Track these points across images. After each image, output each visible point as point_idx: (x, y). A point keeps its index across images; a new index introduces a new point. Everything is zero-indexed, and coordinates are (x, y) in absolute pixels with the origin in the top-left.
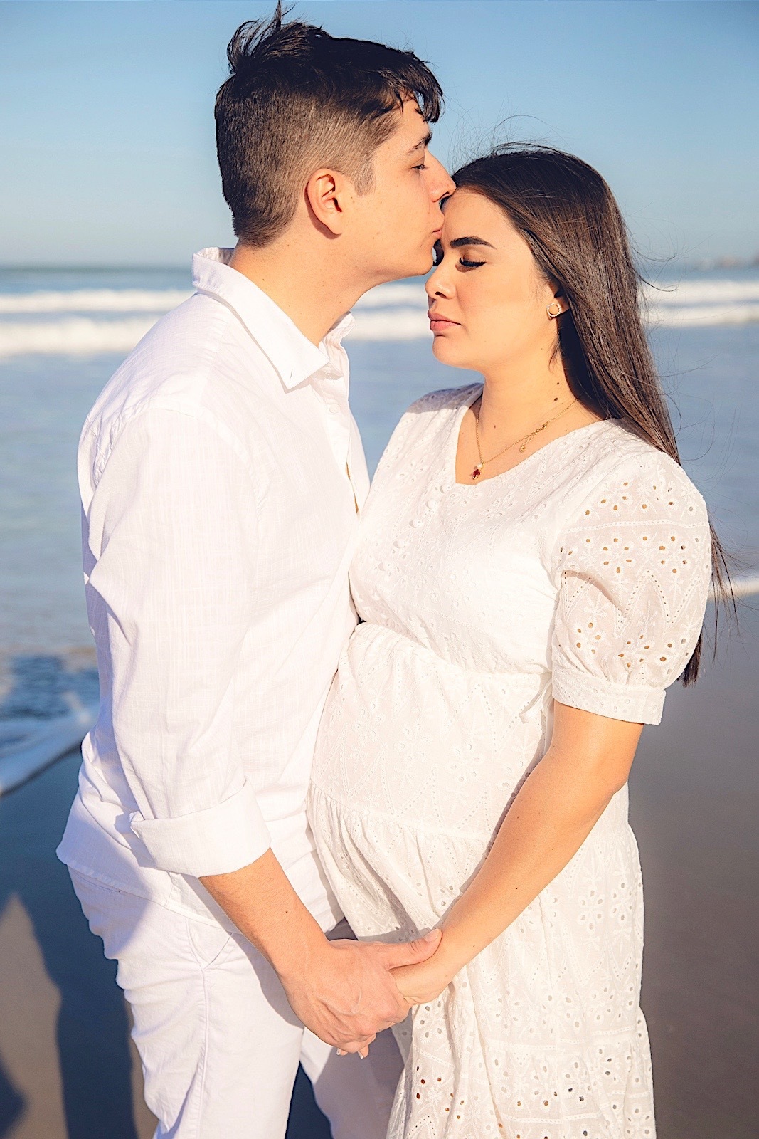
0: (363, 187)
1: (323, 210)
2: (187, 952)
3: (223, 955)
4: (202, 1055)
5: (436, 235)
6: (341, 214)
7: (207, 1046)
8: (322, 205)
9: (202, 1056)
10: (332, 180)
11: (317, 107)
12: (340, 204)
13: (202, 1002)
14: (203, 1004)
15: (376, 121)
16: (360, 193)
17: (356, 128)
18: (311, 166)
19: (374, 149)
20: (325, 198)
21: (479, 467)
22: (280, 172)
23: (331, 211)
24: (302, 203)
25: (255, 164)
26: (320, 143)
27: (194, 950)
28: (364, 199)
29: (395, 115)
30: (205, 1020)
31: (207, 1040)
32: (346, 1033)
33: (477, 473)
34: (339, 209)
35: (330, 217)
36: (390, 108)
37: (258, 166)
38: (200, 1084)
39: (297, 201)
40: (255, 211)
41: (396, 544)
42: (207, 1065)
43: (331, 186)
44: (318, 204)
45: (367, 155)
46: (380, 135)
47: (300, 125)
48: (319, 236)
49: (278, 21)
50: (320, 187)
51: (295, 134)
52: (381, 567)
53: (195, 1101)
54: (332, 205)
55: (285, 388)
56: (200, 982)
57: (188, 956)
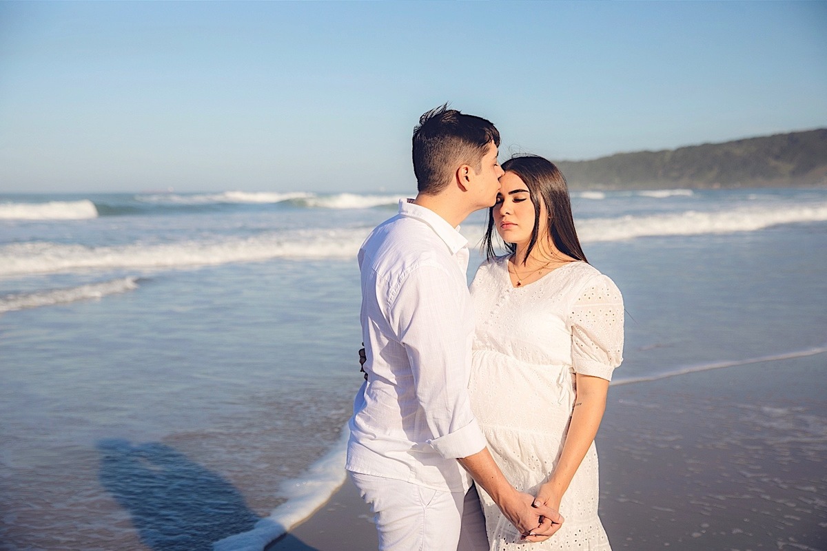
0: (477, 172)
1: (462, 180)
2: (418, 501)
3: (433, 501)
5: (499, 191)
6: (469, 182)
8: (462, 178)
10: (467, 169)
12: (469, 178)
13: (423, 525)
15: (484, 147)
16: (477, 174)
18: (460, 163)
19: (482, 157)
20: (464, 176)
21: (520, 282)
22: (447, 166)
24: (455, 178)
25: (436, 162)
26: (464, 155)
27: (421, 501)
28: (478, 177)
29: (489, 144)
30: (422, 533)
31: (424, 543)
33: (519, 284)
34: (468, 180)
35: (464, 182)
39: (453, 176)
40: (434, 181)
41: (492, 313)
43: (466, 171)
45: (480, 159)
46: (485, 152)
47: (456, 148)
48: (459, 190)
49: (445, 107)
50: (462, 172)
51: (454, 150)
52: (486, 323)
54: (466, 178)
55: (452, 254)
56: (422, 515)
57: (418, 503)
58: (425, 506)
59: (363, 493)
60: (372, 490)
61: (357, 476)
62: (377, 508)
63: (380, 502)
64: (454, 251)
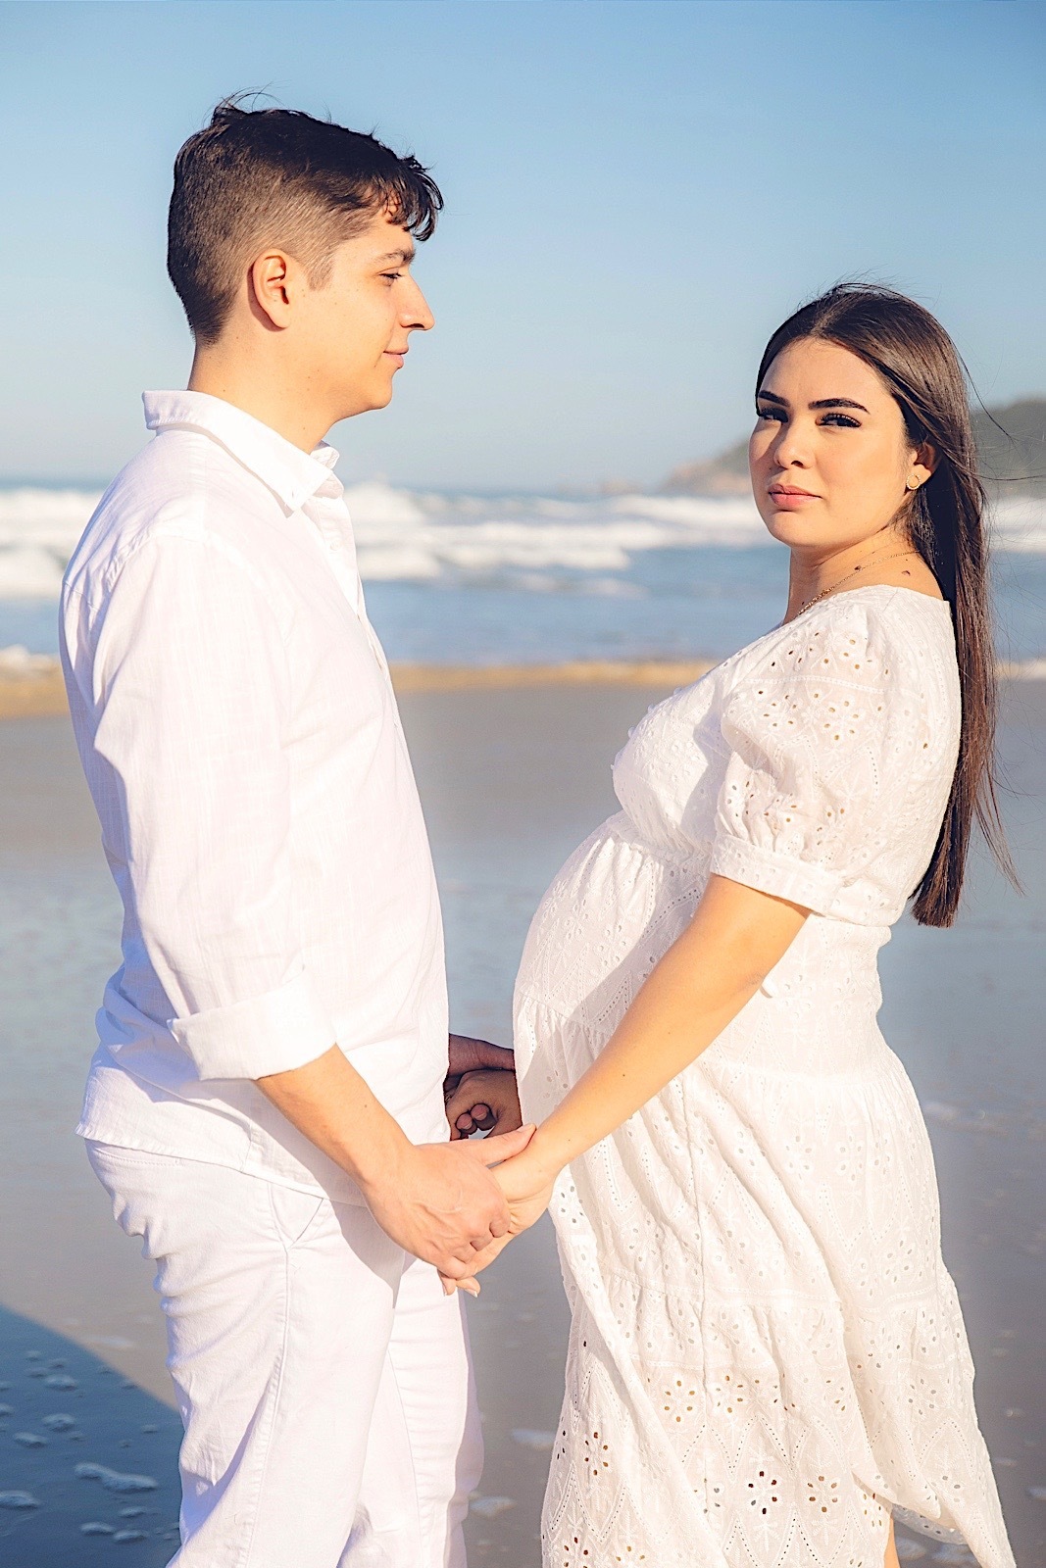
0: (318, 280)
1: (266, 295)
2: (269, 1228)
3: (312, 1230)
4: (276, 1366)
6: (287, 306)
7: (285, 1353)
8: (269, 293)
9: (277, 1368)
10: (284, 266)
11: (283, 181)
12: (288, 294)
13: (284, 1294)
14: (282, 1297)
15: (347, 215)
17: (323, 213)
18: (262, 243)
19: (338, 244)
20: (272, 284)
22: (229, 240)
23: (276, 298)
26: (279, 220)
27: (279, 1226)
28: (317, 295)
30: (284, 1318)
31: (286, 1346)
32: (451, 1236)
34: (286, 300)
35: (274, 306)
36: (366, 205)
37: (205, 234)
38: (272, 1405)
39: (240, 280)
42: (284, 1377)
43: (280, 272)
44: (263, 290)
45: (330, 248)
46: (349, 228)
47: (259, 195)
50: (268, 268)
51: (252, 204)
53: (264, 1429)
54: (278, 294)
55: (288, 512)
56: (283, 1267)
57: (270, 1233)
58: (288, 1243)
59: (120, 1202)
60: (144, 1194)
61: (104, 1154)
62: (156, 1248)
63: (165, 1228)
64: (294, 504)
